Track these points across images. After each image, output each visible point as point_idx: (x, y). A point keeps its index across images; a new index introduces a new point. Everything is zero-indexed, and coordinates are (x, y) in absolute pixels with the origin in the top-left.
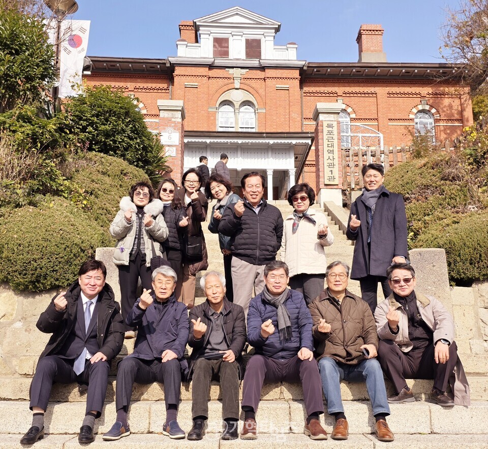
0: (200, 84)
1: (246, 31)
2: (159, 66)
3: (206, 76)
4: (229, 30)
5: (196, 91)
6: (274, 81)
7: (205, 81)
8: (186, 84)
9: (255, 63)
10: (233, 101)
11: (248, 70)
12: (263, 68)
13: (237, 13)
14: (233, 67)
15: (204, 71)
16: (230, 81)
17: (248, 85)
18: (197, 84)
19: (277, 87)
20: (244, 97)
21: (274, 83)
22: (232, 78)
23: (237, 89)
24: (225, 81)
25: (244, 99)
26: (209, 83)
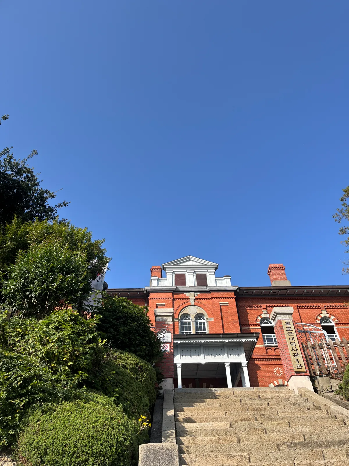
0: (167, 303)
1: (196, 270)
2: (139, 293)
3: (171, 298)
4: (185, 270)
6: (218, 300)
7: (170, 301)
8: (157, 303)
9: (204, 288)
10: (190, 314)
11: (199, 293)
12: (210, 292)
13: (190, 260)
14: (189, 292)
15: (170, 295)
16: (187, 301)
17: (200, 303)
18: (165, 303)
19: (220, 304)
20: (198, 311)
21: (218, 301)
22: (188, 299)
23: (192, 306)
24: (184, 300)
25: (198, 313)
26: (173, 303)
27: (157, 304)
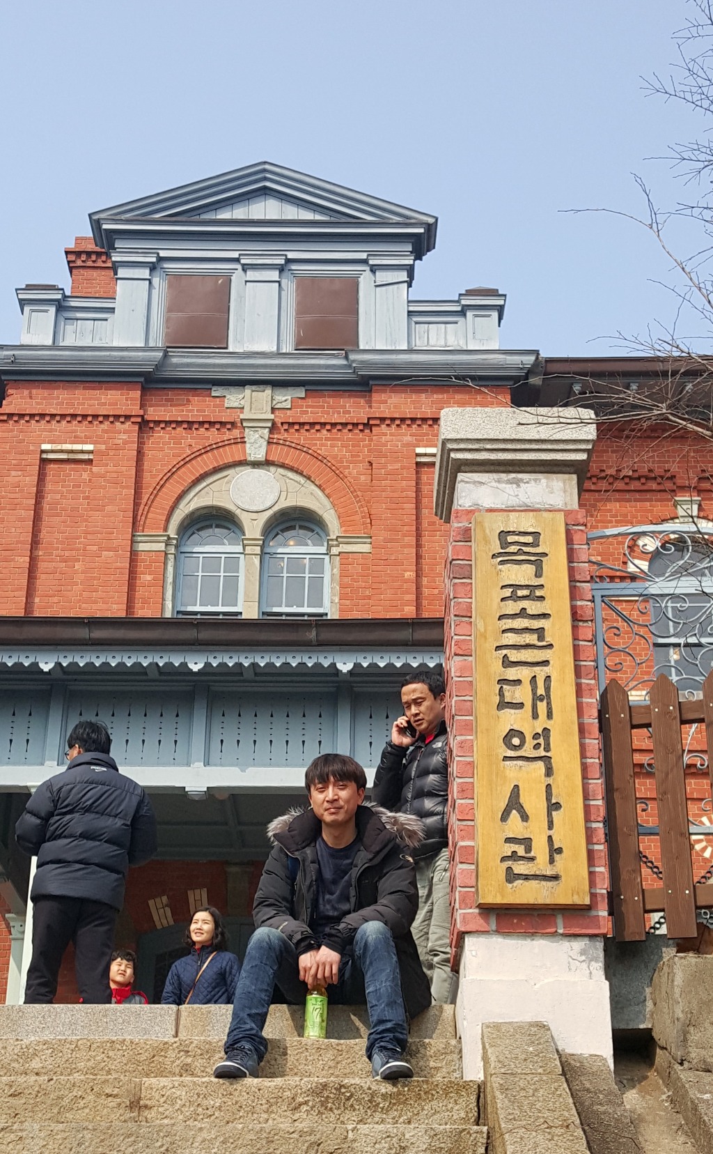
0: (103, 447)
1: (295, 251)
3: (127, 417)
4: (232, 249)
5: (85, 476)
6: (408, 434)
7: (125, 437)
8: (45, 447)
9: (328, 363)
10: (238, 512)
11: (301, 393)
12: (361, 384)
13: (265, 188)
14: (241, 383)
15: (125, 400)
16: (227, 435)
17: (298, 448)
18: (90, 447)
19: (418, 455)
20: (284, 494)
21: (408, 439)
22: (233, 424)
23: (256, 464)
24: (207, 434)
25: (283, 504)
26: (141, 444)
27: (43, 452)
